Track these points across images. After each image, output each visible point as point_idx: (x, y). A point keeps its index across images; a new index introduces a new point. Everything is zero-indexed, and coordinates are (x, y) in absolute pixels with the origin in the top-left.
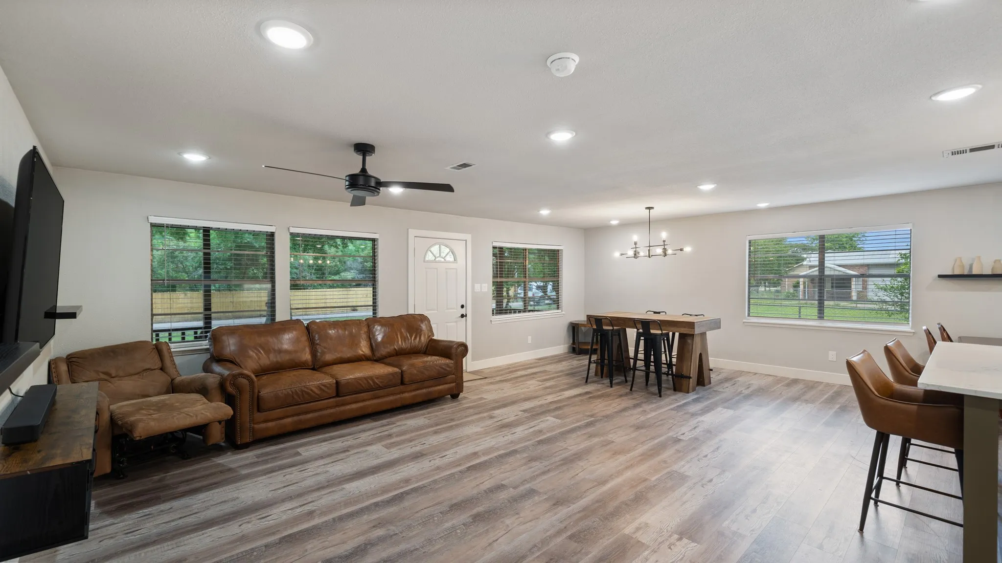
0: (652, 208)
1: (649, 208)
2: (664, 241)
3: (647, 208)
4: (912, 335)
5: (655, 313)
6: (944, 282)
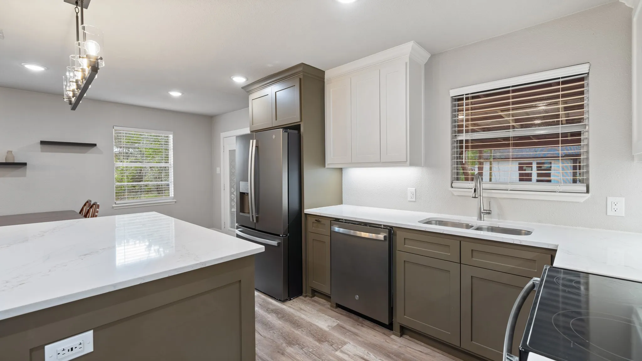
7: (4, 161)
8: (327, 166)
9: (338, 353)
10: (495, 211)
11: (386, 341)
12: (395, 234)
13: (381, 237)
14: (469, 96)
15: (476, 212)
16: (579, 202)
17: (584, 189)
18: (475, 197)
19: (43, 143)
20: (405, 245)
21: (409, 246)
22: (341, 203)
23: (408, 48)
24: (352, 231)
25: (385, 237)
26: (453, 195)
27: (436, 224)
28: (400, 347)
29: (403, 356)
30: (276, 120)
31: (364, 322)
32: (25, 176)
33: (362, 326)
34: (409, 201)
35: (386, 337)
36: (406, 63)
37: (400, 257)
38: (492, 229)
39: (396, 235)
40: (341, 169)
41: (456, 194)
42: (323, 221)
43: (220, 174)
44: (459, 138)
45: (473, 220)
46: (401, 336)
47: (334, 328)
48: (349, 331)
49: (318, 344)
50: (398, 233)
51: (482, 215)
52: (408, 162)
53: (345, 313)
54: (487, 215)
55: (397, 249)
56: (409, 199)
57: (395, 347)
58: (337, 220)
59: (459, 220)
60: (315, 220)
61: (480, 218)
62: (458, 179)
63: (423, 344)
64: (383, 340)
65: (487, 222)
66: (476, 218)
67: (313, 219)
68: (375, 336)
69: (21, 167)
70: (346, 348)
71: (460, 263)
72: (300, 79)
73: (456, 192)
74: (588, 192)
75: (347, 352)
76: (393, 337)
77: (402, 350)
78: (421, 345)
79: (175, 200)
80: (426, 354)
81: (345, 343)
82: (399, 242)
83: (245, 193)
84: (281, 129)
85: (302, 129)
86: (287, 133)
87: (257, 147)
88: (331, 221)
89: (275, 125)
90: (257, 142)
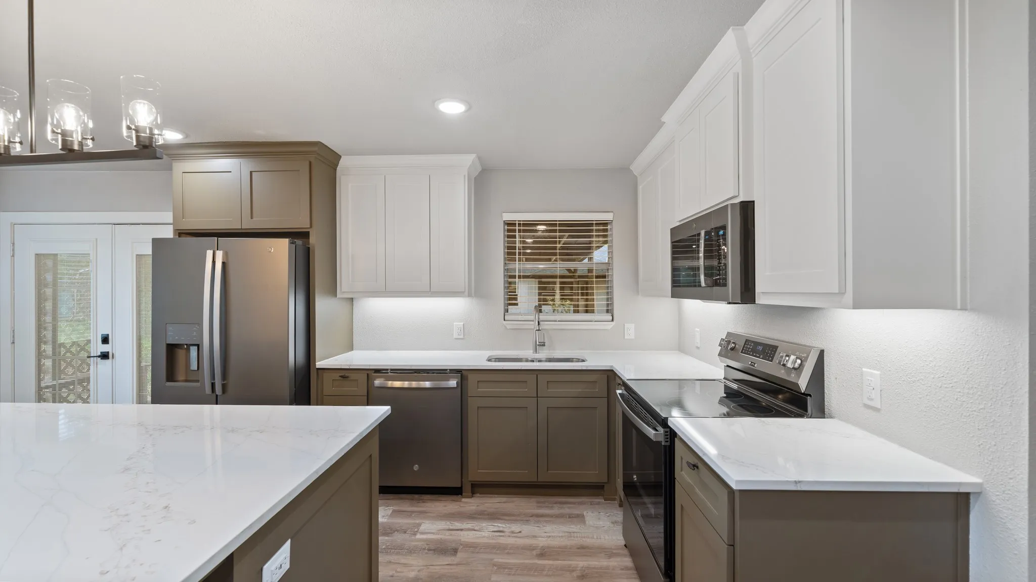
8: (338, 294)
9: (419, 536)
10: (548, 342)
11: (460, 506)
13: (453, 383)
14: (522, 222)
15: (531, 346)
16: (607, 330)
17: (611, 317)
20: (478, 388)
21: (483, 390)
22: (351, 348)
24: (414, 382)
25: (457, 383)
26: (506, 327)
27: (495, 361)
28: (478, 506)
29: (486, 512)
30: (252, 218)
31: (422, 498)
33: (424, 502)
34: (456, 339)
35: (458, 503)
36: (464, 176)
37: (472, 405)
38: (550, 360)
39: (467, 379)
40: (352, 299)
41: (508, 327)
42: (353, 376)
44: (512, 267)
45: (529, 353)
46: (472, 497)
47: (391, 516)
48: (413, 512)
49: (387, 538)
50: (471, 377)
51: (538, 348)
53: (392, 497)
55: (469, 395)
56: (455, 336)
57: (474, 508)
58: (377, 371)
59: (517, 355)
60: (340, 376)
61: (536, 351)
63: (496, 496)
64: (457, 507)
65: (543, 354)
66: (532, 351)
67: (336, 376)
68: (446, 506)
70: (422, 528)
71: (537, 397)
72: (310, 163)
73: (509, 325)
74: (613, 320)
75: (427, 531)
76: (463, 500)
77: (481, 508)
78: (495, 497)
80: (504, 502)
81: (419, 525)
82: (472, 387)
83: (183, 345)
84: (287, 239)
85: (313, 240)
86: (294, 245)
87: (223, 263)
88: (368, 374)
89: (248, 224)
90: (226, 255)
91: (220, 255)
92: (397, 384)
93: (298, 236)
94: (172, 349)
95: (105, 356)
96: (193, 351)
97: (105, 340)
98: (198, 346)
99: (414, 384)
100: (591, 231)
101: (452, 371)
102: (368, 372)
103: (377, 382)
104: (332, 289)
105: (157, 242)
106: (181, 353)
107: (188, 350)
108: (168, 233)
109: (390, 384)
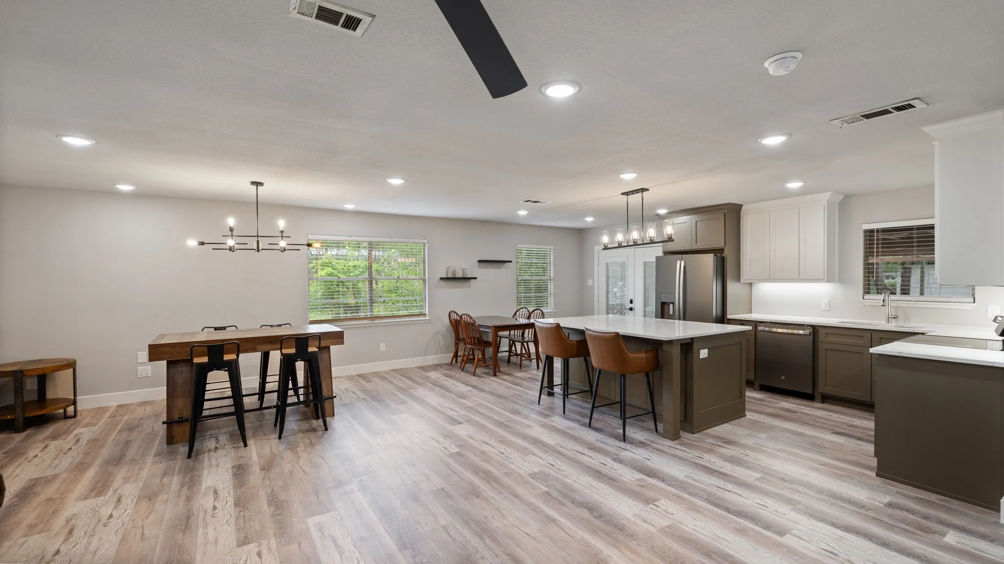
0: (261, 184)
1: (257, 184)
2: (282, 232)
3: (253, 183)
4: (428, 321)
5: (216, 329)
6: (444, 283)
7: (462, 277)
8: (742, 281)
9: (777, 405)
10: (901, 316)
12: (818, 331)
13: (806, 332)
14: (879, 229)
16: (967, 310)
17: (972, 300)
18: (883, 305)
19: (479, 261)
20: (826, 337)
21: (830, 338)
22: (751, 313)
23: (826, 196)
25: (810, 332)
26: (865, 305)
28: (823, 406)
29: (827, 409)
30: (697, 243)
32: (470, 287)
34: (823, 310)
35: (810, 403)
36: (824, 206)
37: (821, 347)
40: (751, 284)
41: (867, 304)
43: (593, 287)
44: (871, 261)
45: (882, 323)
46: (822, 403)
48: (779, 399)
50: (820, 330)
51: (890, 319)
52: (826, 280)
53: (769, 393)
54: (894, 319)
55: (820, 341)
56: (823, 308)
57: (820, 406)
58: (761, 322)
61: (888, 322)
62: (869, 293)
63: (840, 406)
65: (894, 324)
66: (885, 322)
68: (801, 402)
69: (467, 281)
72: (725, 213)
73: (867, 303)
74: (974, 302)
76: (815, 403)
79: (555, 311)
82: (821, 337)
83: (667, 303)
84: (712, 254)
85: (726, 252)
86: (716, 257)
87: (684, 266)
88: (755, 324)
89: (695, 247)
90: (685, 263)
91: (683, 262)
92: (779, 330)
93: (718, 252)
94: (663, 304)
95: (631, 309)
96: (671, 305)
97: (631, 302)
98: (673, 303)
99: (790, 331)
100: (913, 242)
101: (808, 325)
102: (756, 323)
103: (760, 328)
104: (738, 277)
105: (657, 258)
106: (666, 306)
107: (669, 305)
108: (661, 254)
109: (774, 330)
